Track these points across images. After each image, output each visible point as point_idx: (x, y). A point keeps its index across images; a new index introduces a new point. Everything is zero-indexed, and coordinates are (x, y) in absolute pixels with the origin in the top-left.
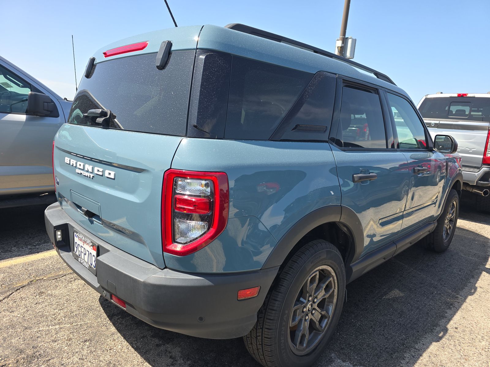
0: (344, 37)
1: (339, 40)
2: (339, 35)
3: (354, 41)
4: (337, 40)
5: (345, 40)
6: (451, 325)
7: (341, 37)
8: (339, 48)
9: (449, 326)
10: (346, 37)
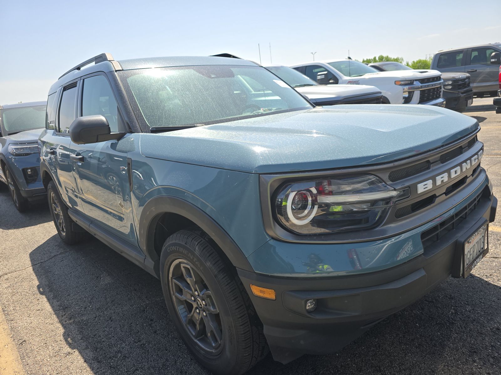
6: (44, 299)
9: (44, 297)
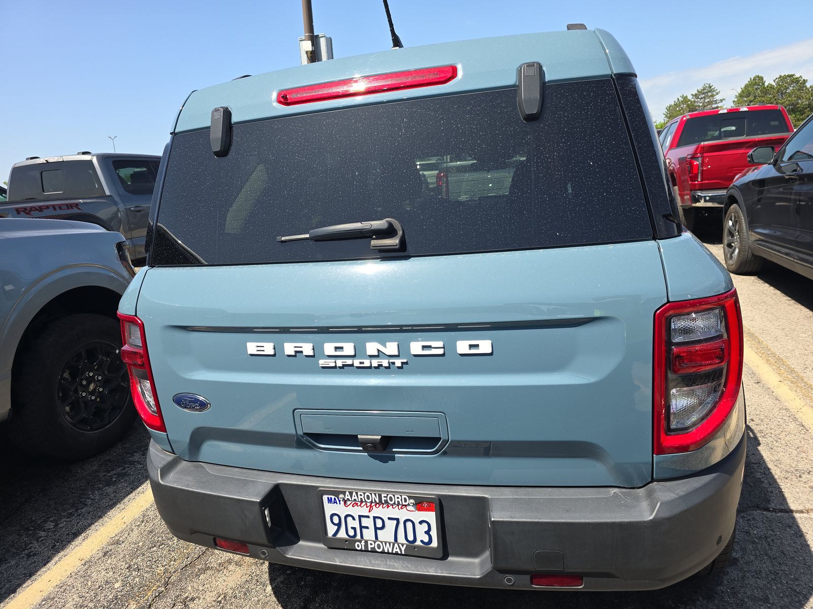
0: (312, 34)
1: (303, 40)
2: (302, 32)
3: (329, 42)
4: (301, 41)
5: (314, 39)
7: (307, 34)
8: (309, 55)
10: (315, 34)
